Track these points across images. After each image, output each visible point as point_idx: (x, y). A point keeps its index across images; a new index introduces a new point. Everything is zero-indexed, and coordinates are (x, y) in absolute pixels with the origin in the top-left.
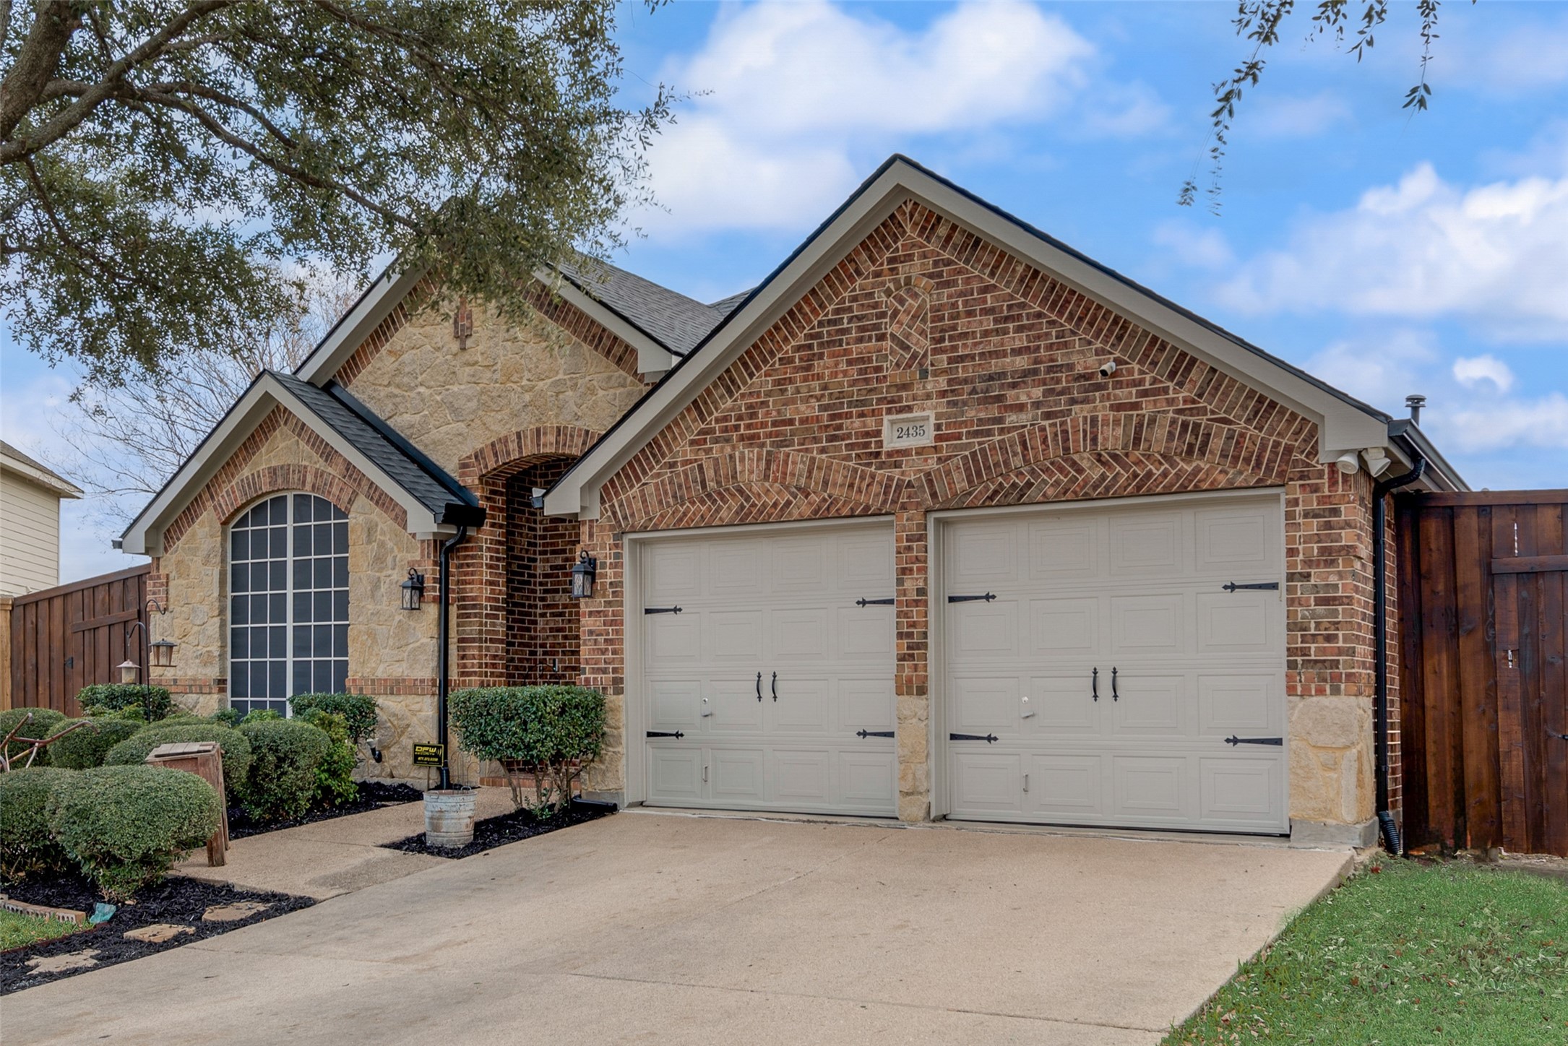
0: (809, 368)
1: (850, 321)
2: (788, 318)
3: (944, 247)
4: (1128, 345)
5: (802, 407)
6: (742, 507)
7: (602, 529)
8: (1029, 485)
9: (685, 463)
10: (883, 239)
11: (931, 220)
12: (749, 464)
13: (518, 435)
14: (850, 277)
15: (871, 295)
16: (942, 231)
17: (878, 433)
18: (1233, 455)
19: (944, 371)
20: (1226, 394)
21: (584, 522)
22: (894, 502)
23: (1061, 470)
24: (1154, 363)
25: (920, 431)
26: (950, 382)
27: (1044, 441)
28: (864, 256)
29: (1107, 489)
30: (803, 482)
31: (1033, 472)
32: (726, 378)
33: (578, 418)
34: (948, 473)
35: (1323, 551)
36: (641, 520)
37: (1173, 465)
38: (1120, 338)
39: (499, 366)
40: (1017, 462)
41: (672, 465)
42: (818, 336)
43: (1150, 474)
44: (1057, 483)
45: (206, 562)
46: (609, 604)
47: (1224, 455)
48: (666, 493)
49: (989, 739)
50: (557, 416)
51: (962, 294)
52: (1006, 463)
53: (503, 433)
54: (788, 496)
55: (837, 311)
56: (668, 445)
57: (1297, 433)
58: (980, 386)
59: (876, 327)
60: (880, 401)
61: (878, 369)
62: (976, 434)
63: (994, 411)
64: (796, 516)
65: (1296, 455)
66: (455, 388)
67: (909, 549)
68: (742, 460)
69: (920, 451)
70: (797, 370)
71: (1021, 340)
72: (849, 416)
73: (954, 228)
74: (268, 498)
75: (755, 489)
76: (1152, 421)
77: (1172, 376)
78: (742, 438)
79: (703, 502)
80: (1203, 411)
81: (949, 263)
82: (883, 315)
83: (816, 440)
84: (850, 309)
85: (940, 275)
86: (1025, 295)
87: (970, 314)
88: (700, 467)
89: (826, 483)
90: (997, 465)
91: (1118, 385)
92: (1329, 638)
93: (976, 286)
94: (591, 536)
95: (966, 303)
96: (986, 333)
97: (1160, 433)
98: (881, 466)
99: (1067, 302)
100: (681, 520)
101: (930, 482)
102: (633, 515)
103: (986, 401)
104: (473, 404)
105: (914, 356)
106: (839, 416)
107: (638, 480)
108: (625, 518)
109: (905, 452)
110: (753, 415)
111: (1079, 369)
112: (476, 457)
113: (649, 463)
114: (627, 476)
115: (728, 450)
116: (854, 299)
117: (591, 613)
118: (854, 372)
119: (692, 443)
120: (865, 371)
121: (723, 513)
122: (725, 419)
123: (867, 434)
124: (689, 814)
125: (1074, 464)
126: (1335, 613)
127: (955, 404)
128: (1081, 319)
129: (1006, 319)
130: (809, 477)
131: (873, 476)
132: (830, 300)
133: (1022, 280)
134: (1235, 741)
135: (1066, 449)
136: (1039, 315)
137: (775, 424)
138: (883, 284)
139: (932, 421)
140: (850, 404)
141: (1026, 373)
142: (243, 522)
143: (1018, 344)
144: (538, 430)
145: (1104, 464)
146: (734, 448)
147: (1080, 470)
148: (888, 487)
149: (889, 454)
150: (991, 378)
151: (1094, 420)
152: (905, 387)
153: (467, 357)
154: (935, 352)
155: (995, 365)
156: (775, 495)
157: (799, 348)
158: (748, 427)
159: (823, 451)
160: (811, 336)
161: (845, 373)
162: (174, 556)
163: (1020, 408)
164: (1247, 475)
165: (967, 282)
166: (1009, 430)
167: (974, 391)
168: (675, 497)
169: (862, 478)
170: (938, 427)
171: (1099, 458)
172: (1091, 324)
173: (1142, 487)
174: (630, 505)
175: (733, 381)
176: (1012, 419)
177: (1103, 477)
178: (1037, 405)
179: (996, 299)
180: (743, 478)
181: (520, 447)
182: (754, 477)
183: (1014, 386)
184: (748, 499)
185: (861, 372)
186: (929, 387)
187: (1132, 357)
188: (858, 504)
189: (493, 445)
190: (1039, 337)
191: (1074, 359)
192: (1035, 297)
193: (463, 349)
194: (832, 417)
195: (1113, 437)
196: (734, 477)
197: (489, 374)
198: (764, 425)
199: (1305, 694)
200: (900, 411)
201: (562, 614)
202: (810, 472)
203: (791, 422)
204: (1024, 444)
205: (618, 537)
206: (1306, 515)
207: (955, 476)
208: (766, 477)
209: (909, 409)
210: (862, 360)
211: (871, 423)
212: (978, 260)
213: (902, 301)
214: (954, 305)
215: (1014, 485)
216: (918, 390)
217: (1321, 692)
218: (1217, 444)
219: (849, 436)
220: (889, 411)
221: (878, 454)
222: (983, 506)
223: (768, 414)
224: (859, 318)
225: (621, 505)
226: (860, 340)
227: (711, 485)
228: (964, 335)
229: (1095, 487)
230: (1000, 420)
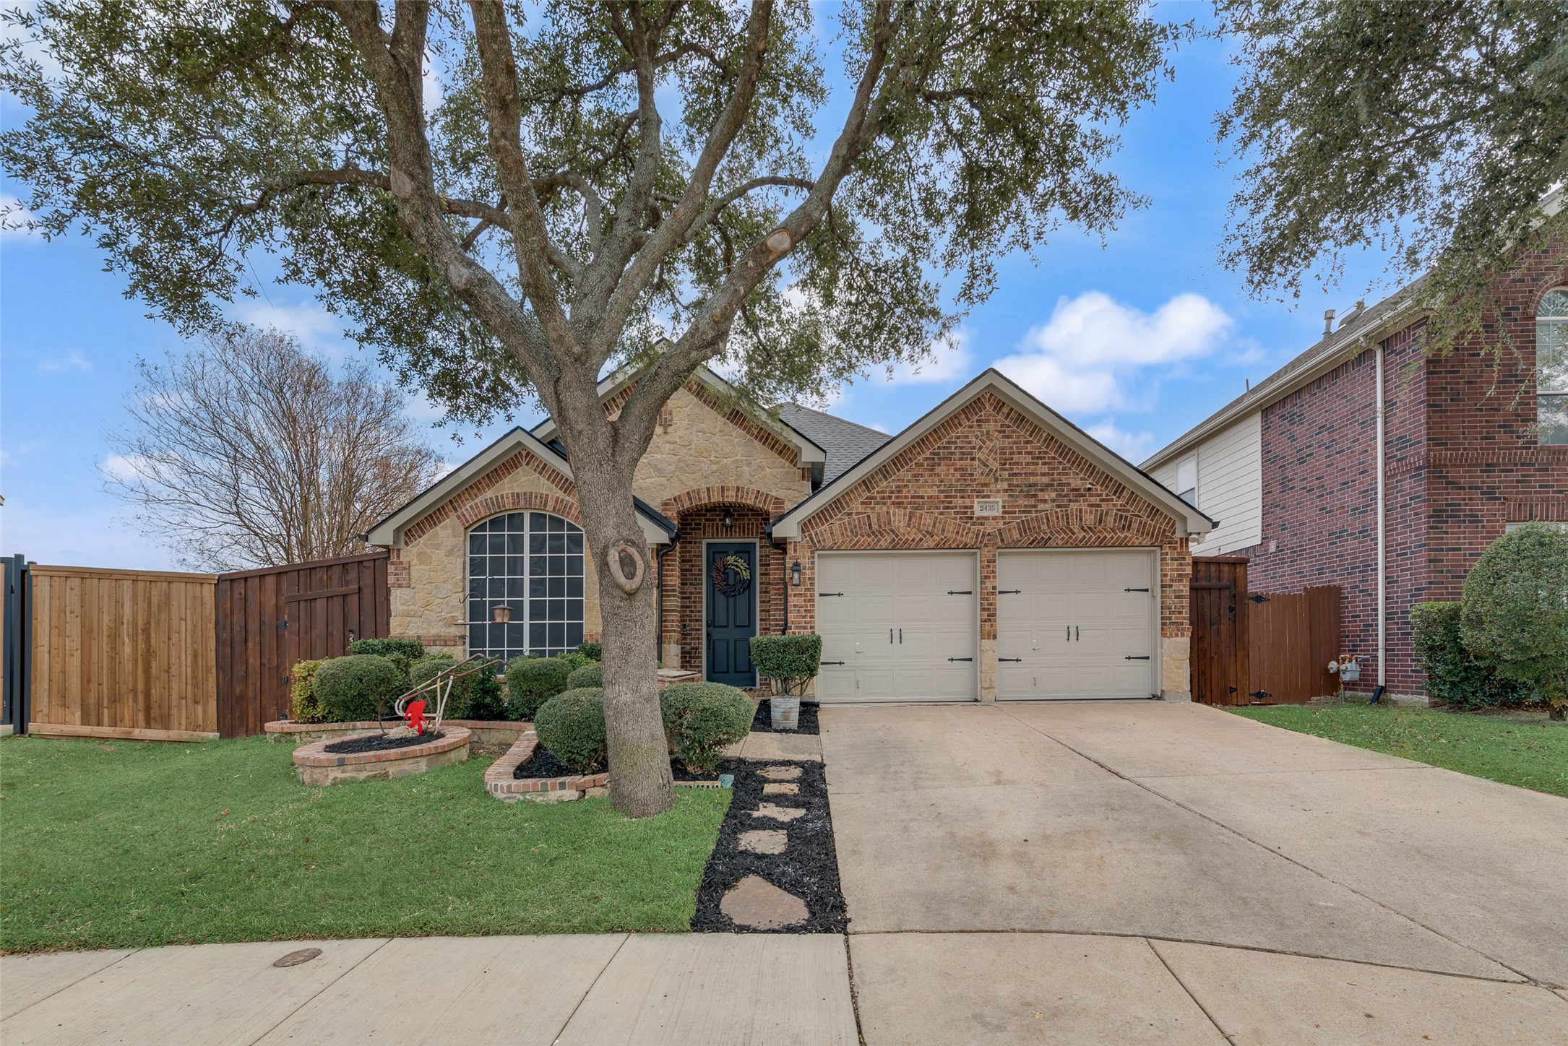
0: (932, 470)
1: (956, 448)
2: (922, 442)
3: (1006, 418)
4: (1095, 477)
5: (929, 490)
6: (894, 540)
7: (803, 547)
8: (1050, 538)
9: (858, 514)
10: (974, 410)
11: (999, 406)
12: (899, 518)
13: (708, 489)
14: (955, 426)
15: (967, 437)
16: (1005, 410)
17: (972, 507)
18: (1142, 530)
19: (1006, 480)
20: (1138, 504)
21: (790, 543)
22: (981, 542)
23: (1065, 532)
24: (1107, 487)
25: (992, 508)
26: (1009, 485)
27: (1058, 518)
28: (963, 416)
29: (1086, 543)
30: (930, 529)
31: (1051, 532)
32: (883, 471)
33: (751, 483)
34: (1010, 530)
35: (1178, 575)
36: (829, 543)
37: (1116, 534)
38: (1092, 473)
39: (693, 446)
40: (1044, 527)
41: (849, 514)
42: (938, 454)
43: (1105, 537)
44: (1063, 538)
45: (450, 553)
46: (808, 590)
47: (1138, 531)
48: (846, 529)
49: (1017, 660)
50: (736, 480)
51: (1015, 443)
52: (1039, 528)
53: (696, 487)
54: (920, 536)
55: (948, 443)
56: (847, 503)
57: (1168, 524)
58: (1025, 489)
59: (970, 453)
60: (972, 491)
61: (971, 475)
62: (1024, 512)
63: (1032, 502)
64: (925, 546)
65: (1167, 534)
66: (659, 456)
67: (989, 566)
68: (894, 515)
69: (994, 518)
70: (926, 470)
71: (1045, 469)
72: (955, 497)
73: (1011, 409)
74: (506, 513)
75: (901, 531)
76: (1107, 513)
77: (1115, 494)
78: (893, 503)
79: (869, 536)
80: (1128, 511)
81: (1009, 427)
82: (974, 448)
83: (937, 508)
84: (956, 442)
85: (1004, 432)
86: (1047, 447)
87: (1020, 453)
88: (869, 517)
89: (943, 530)
90: (1034, 528)
91: (1091, 495)
92: (1180, 613)
93: (1022, 440)
94: (795, 551)
95: (1017, 448)
96: (1028, 464)
97: (1110, 519)
98: (973, 524)
99: (1067, 453)
100: (855, 545)
101: (1000, 534)
102: (824, 540)
103: (1028, 496)
104: (673, 468)
105: (991, 470)
106: (950, 497)
107: (827, 521)
108: (819, 542)
109: (987, 518)
110: (899, 492)
111: (1073, 486)
112: (675, 499)
113: (834, 512)
114: (820, 518)
115: (885, 509)
116: (958, 438)
117: (795, 595)
118: (958, 474)
119: (862, 503)
120: (964, 475)
121: (882, 542)
122: (883, 492)
123: (966, 507)
124: (861, 706)
125: (1071, 530)
126: (1182, 602)
127: (1012, 496)
128: (1074, 463)
129: (1038, 458)
130: (934, 526)
131: (969, 529)
132: (945, 437)
133: (1045, 440)
134: (1129, 658)
135: (1068, 523)
136: (1054, 458)
137: (913, 497)
138: (974, 432)
139: (1001, 504)
140: (956, 491)
141: (1048, 485)
142: (482, 527)
143: (1043, 471)
144: (723, 488)
145: (1085, 531)
146: (888, 508)
147: (1074, 533)
148: (978, 535)
149: (978, 518)
150: (1030, 485)
151: (1081, 510)
152: (985, 485)
153: (667, 438)
154: (1002, 470)
155: (1032, 480)
156: (913, 535)
157: (927, 459)
158: (897, 497)
159: (941, 513)
160: (934, 454)
161: (953, 475)
162: (415, 549)
163: (1045, 501)
164: (1147, 541)
165: (1018, 437)
166: (1040, 512)
167: (1022, 491)
168: (852, 532)
169: (964, 530)
170: (1004, 507)
171: (1083, 529)
172: (1079, 465)
173: (1102, 543)
174: (822, 535)
175: (888, 472)
176: (1041, 506)
177: (1084, 537)
178: (1053, 501)
179: (1033, 447)
180: (895, 524)
181: (709, 496)
182: (901, 524)
183: (1042, 490)
184: (897, 536)
185: (962, 475)
186: (999, 487)
187: (1097, 483)
188: (961, 542)
189: (688, 493)
190: (1053, 469)
191: (1071, 481)
192: (1052, 449)
193: (666, 433)
194: (946, 497)
195: (1089, 519)
196: (889, 523)
197: (685, 451)
198: (906, 497)
199: (1171, 636)
200: (984, 497)
201: (688, 598)
202: (935, 524)
203: (922, 497)
204: (1048, 519)
205: (813, 552)
206: (1172, 559)
207: (1013, 532)
208: (909, 525)
209: (989, 497)
210: (963, 469)
211: (968, 502)
212: (1024, 427)
213: (984, 443)
214: (1011, 448)
215: (1042, 538)
216: (992, 487)
217: (1177, 635)
218: (1135, 526)
219: (956, 507)
220: (977, 497)
221: (972, 518)
222: (1027, 547)
223: (909, 491)
224: (961, 448)
225: (816, 534)
226: (962, 459)
227: (875, 527)
228: (1017, 463)
229: (1081, 542)
230: (1035, 506)
